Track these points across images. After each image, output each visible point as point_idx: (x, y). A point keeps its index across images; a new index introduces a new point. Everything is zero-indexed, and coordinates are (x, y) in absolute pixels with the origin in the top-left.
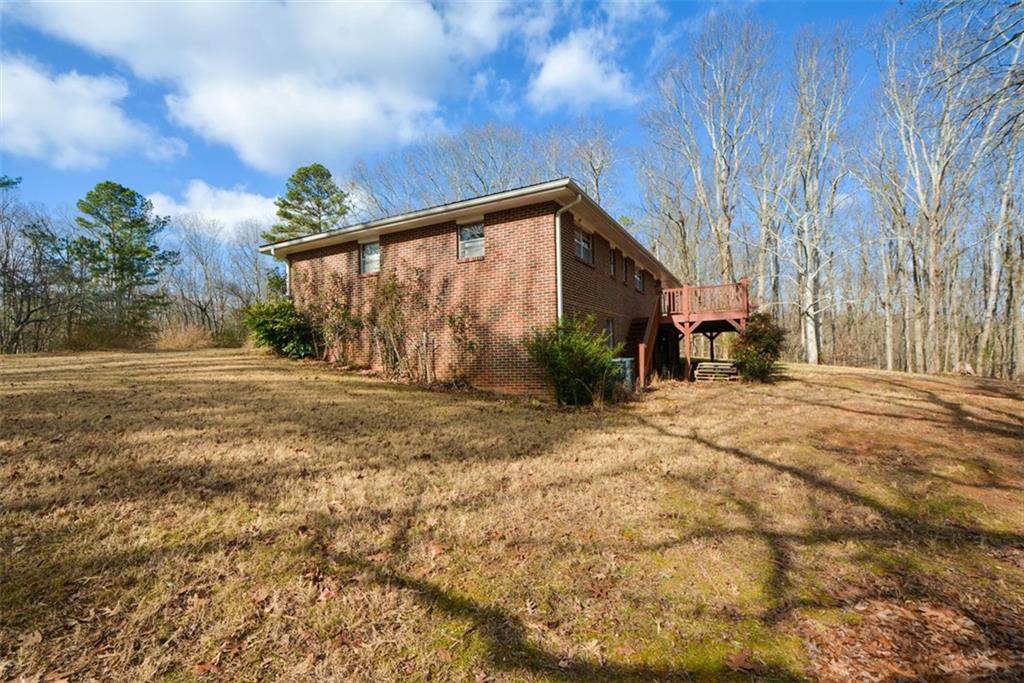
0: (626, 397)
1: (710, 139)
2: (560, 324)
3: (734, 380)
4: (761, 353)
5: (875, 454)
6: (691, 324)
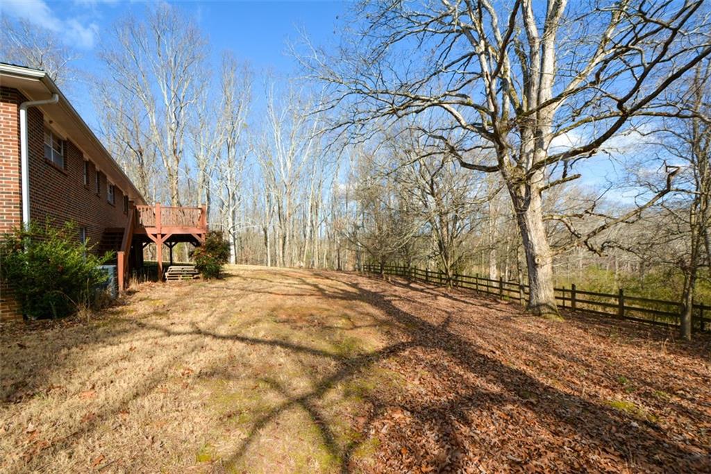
0: (111, 301)
1: (164, 97)
2: (27, 229)
3: (197, 278)
4: (216, 259)
5: (304, 320)
6: (163, 236)
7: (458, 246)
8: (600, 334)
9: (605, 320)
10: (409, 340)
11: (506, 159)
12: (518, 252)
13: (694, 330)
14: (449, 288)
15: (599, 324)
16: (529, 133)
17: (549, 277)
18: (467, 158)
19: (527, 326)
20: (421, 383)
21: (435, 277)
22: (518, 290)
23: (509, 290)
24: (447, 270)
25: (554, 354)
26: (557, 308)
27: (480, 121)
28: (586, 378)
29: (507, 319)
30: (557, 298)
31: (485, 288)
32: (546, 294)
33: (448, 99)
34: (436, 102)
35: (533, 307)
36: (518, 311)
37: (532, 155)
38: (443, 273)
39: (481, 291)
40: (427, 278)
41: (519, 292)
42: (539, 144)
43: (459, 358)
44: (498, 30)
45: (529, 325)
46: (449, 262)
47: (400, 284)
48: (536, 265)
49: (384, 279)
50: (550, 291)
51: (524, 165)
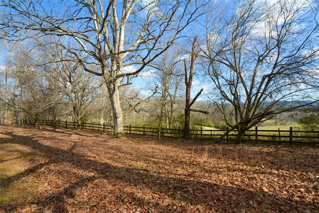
7: (84, 109)
8: (137, 141)
9: (139, 136)
10: (47, 161)
11: (105, 71)
12: (111, 112)
13: (161, 136)
14: (79, 130)
15: (138, 138)
16: (115, 62)
17: (121, 122)
18: (88, 66)
19: (113, 143)
20: (49, 184)
21: (72, 125)
22: (111, 128)
23: (108, 129)
24: (78, 121)
25: (120, 152)
26: (124, 134)
27: (94, 51)
28: (130, 159)
29: (105, 141)
30: (124, 130)
31: (97, 129)
32: (120, 129)
33: (78, 35)
34: (70, 34)
35: (116, 134)
36: (110, 137)
37: (116, 72)
38: (76, 123)
39: (95, 130)
40: (66, 126)
41: (111, 129)
42: (118, 68)
43: (76, 164)
44: (103, 13)
45: (113, 142)
46: (79, 117)
47: (48, 130)
48: (117, 117)
49: (37, 128)
50: (122, 127)
51: (112, 75)
